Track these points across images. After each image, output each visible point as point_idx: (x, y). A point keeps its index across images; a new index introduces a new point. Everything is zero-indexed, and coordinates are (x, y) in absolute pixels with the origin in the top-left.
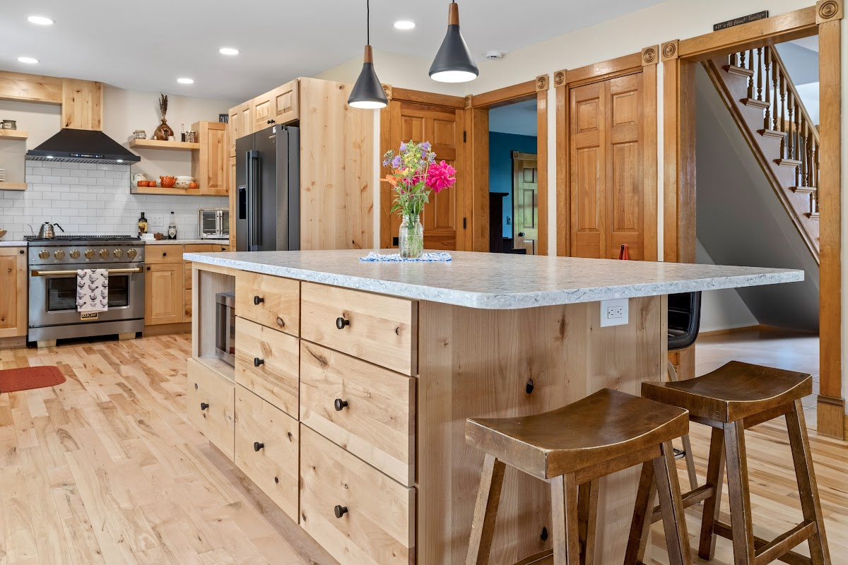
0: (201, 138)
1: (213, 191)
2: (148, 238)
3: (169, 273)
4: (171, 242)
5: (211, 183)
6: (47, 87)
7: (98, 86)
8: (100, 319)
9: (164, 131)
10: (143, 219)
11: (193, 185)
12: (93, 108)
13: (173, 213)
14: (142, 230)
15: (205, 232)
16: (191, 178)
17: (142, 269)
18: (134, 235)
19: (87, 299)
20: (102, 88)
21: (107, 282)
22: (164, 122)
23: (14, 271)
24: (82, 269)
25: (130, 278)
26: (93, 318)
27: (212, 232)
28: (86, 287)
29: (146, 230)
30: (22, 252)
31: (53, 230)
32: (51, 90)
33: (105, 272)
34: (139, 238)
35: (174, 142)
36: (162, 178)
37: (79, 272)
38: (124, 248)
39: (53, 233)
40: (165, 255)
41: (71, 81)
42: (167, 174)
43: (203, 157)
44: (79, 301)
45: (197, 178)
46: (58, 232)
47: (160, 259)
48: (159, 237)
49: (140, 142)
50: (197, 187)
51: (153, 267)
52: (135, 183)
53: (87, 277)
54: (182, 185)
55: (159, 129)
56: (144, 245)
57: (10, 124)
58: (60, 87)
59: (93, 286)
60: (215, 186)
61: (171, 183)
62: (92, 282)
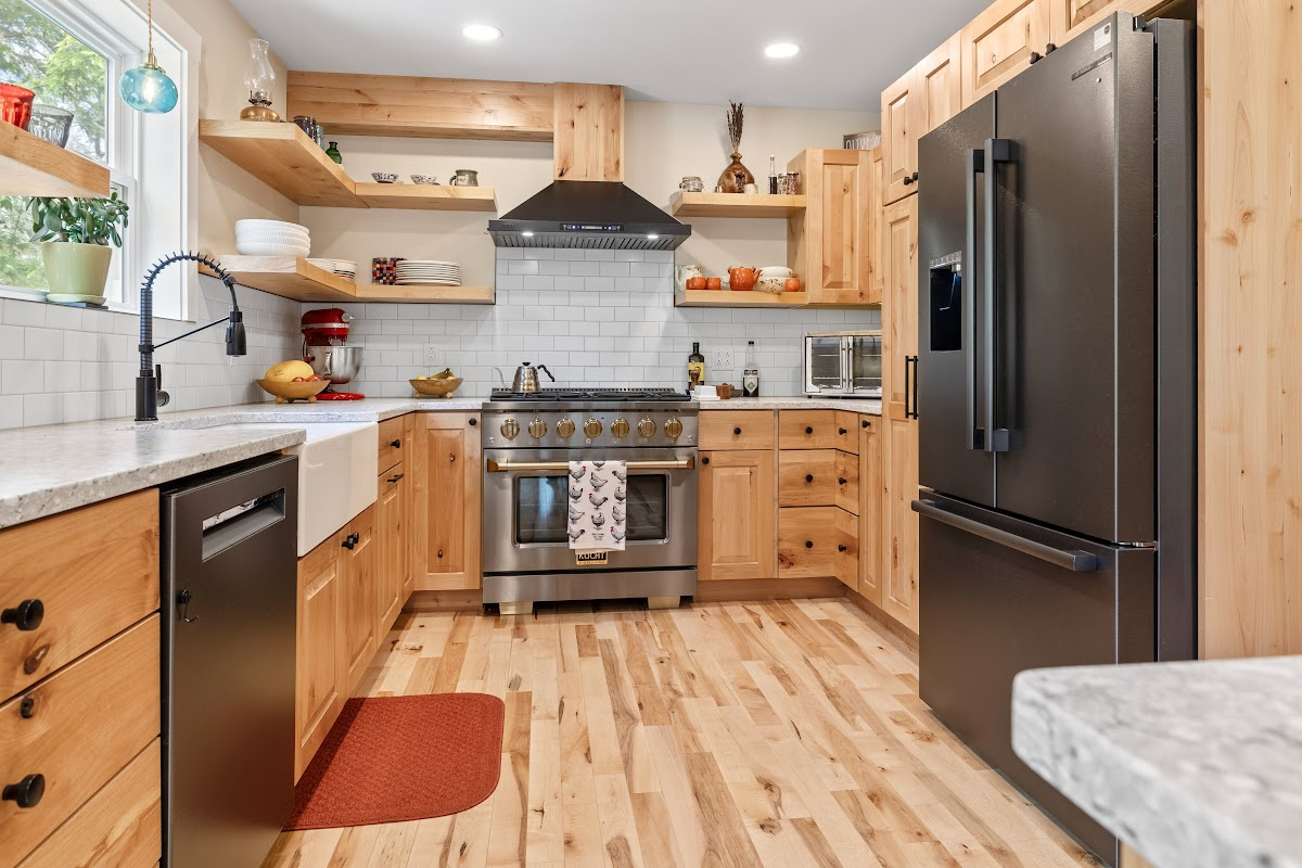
0: (808, 186)
1: (832, 296)
2: (705, 396)
3: (746, 472)
4: (750, 403)
5: (830, 279)
6: (528, 102)
7: (614, 93)
8: (611, 567)
9: (737, 176)
10: (696, 355)
11: (792, 283)
12: (606, 138)
13: (751, 343)
14: (695, 379)
15: (815, 383)
16: (785, 270)
17: (692, 461)
18: (680, 389)
19: (585, 523)
20: (622, 99)
21: (624, 488)
22: (736, 159)
23: (459, 461)
24: (579, 459)
25: (670, 482)
26: (598, 562)
27: (830, 384)
28: (585, 497)
29: (701, 378)
30: (473, 422)
31: (536, 378)
32: (535, 107)
33: (620, 466)
34: (687, 397)
35: (756, 195)
36: (731, 272)
37: (573, 465)
38: (657, 416)
39: (537, 384)
40: (738, 431)
41: (570, 88)
42: (741, 264)
43: (813, 223)
44: (573, 528)
45: (799, 269)
46: (545, 383)
47: (727, 440)
48: (725, 392)
49: (692, 199)
50: (800, 288)
51: (714, 458)
52: (682, 283)
53: (587, 477)
54: (771, 285)
55: (727, 174)
56: (695, 411)
57: (466, 177)
58: (550, 102)
59: (599, 496)
60: (837, 284)
61: (746, 282)
62: (597, 488)
